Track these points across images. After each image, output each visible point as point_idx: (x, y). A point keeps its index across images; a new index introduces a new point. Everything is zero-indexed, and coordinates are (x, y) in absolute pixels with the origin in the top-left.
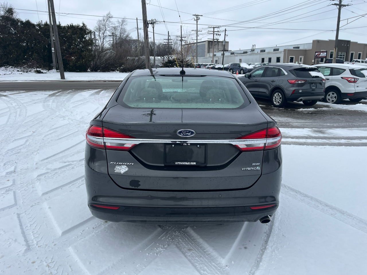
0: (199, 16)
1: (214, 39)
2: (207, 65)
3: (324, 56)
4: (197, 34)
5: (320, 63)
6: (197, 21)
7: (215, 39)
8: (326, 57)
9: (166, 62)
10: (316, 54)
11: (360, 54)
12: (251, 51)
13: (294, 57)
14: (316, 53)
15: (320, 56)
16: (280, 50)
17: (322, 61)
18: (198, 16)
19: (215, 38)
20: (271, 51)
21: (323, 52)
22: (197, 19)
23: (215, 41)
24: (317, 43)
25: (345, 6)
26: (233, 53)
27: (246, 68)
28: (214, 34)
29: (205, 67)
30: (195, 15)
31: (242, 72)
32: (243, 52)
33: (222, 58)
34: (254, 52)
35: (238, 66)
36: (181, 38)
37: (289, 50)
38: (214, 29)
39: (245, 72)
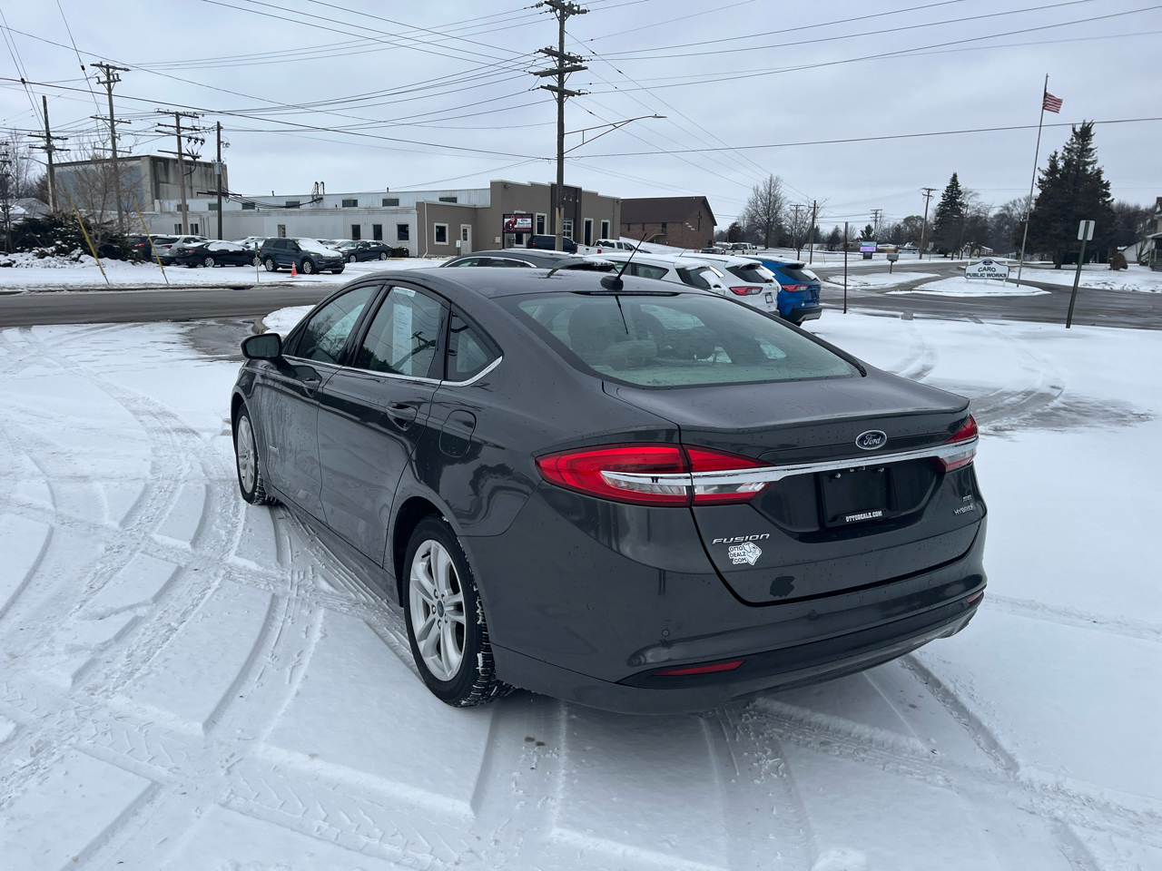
0: (117, 71)
1: (180, 154)
2: (175, 240)
3: (525, 226)
4: (113, 132)
5: (515, 245)
6: (109, 86)
7: (186, 155)
8: (530, 231)
9: (16, 225)
10: (506, 220)
11: (605, 225)
12: (311, 199)
13: (446, 225)
14: (504, 217)
15: (516, 226)
16: (402, 204)
17: (519, 241)
18: (111, 70)
19: (184, 151)
20: (377, 206)
21: (522, 216)
22: (109, 78)
23: (187, 162)
24: (502, 189)
25: (572, 94)
26: (249, 205)
27: (319, 256)
28: (179, 137)
29: (170, 247)
30: (100, 66)
31: (307, 266)
32: (285, 204)
33: (217, 219)
34: (321, 206)
35: (293, 249)
36: (49, 141)
37: (430, 206)
38: (178, 120)
39: (317, 266)
